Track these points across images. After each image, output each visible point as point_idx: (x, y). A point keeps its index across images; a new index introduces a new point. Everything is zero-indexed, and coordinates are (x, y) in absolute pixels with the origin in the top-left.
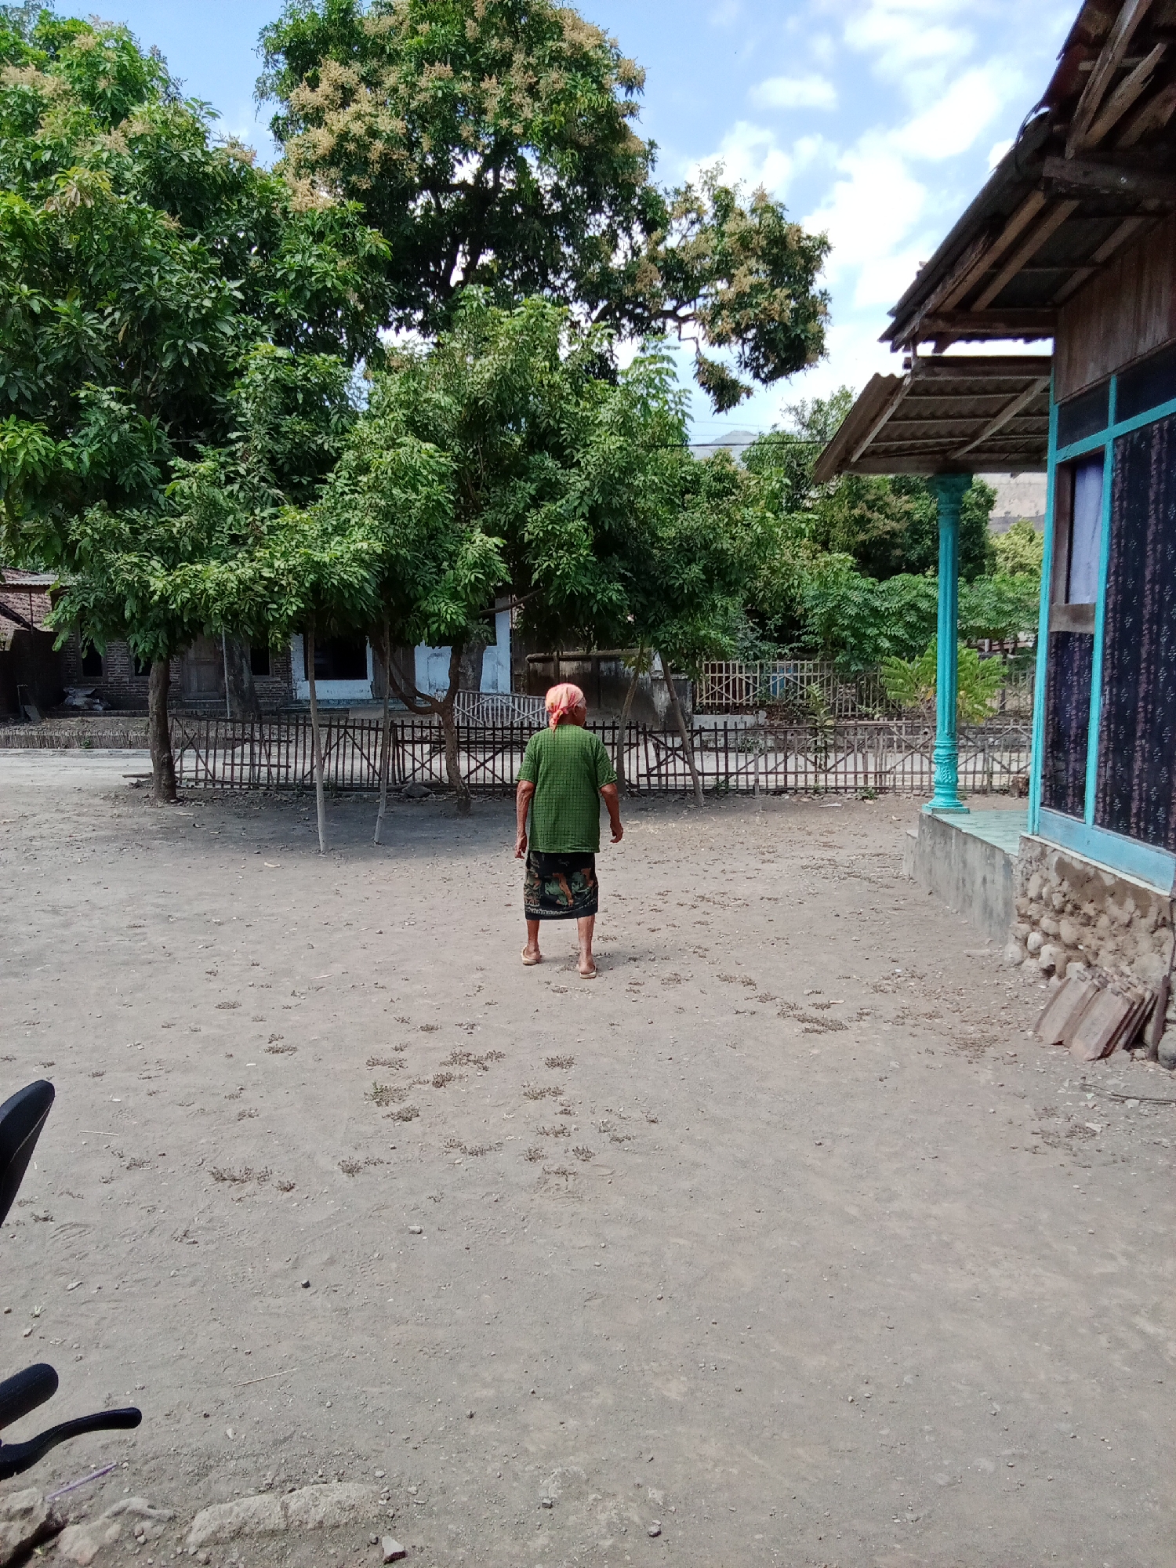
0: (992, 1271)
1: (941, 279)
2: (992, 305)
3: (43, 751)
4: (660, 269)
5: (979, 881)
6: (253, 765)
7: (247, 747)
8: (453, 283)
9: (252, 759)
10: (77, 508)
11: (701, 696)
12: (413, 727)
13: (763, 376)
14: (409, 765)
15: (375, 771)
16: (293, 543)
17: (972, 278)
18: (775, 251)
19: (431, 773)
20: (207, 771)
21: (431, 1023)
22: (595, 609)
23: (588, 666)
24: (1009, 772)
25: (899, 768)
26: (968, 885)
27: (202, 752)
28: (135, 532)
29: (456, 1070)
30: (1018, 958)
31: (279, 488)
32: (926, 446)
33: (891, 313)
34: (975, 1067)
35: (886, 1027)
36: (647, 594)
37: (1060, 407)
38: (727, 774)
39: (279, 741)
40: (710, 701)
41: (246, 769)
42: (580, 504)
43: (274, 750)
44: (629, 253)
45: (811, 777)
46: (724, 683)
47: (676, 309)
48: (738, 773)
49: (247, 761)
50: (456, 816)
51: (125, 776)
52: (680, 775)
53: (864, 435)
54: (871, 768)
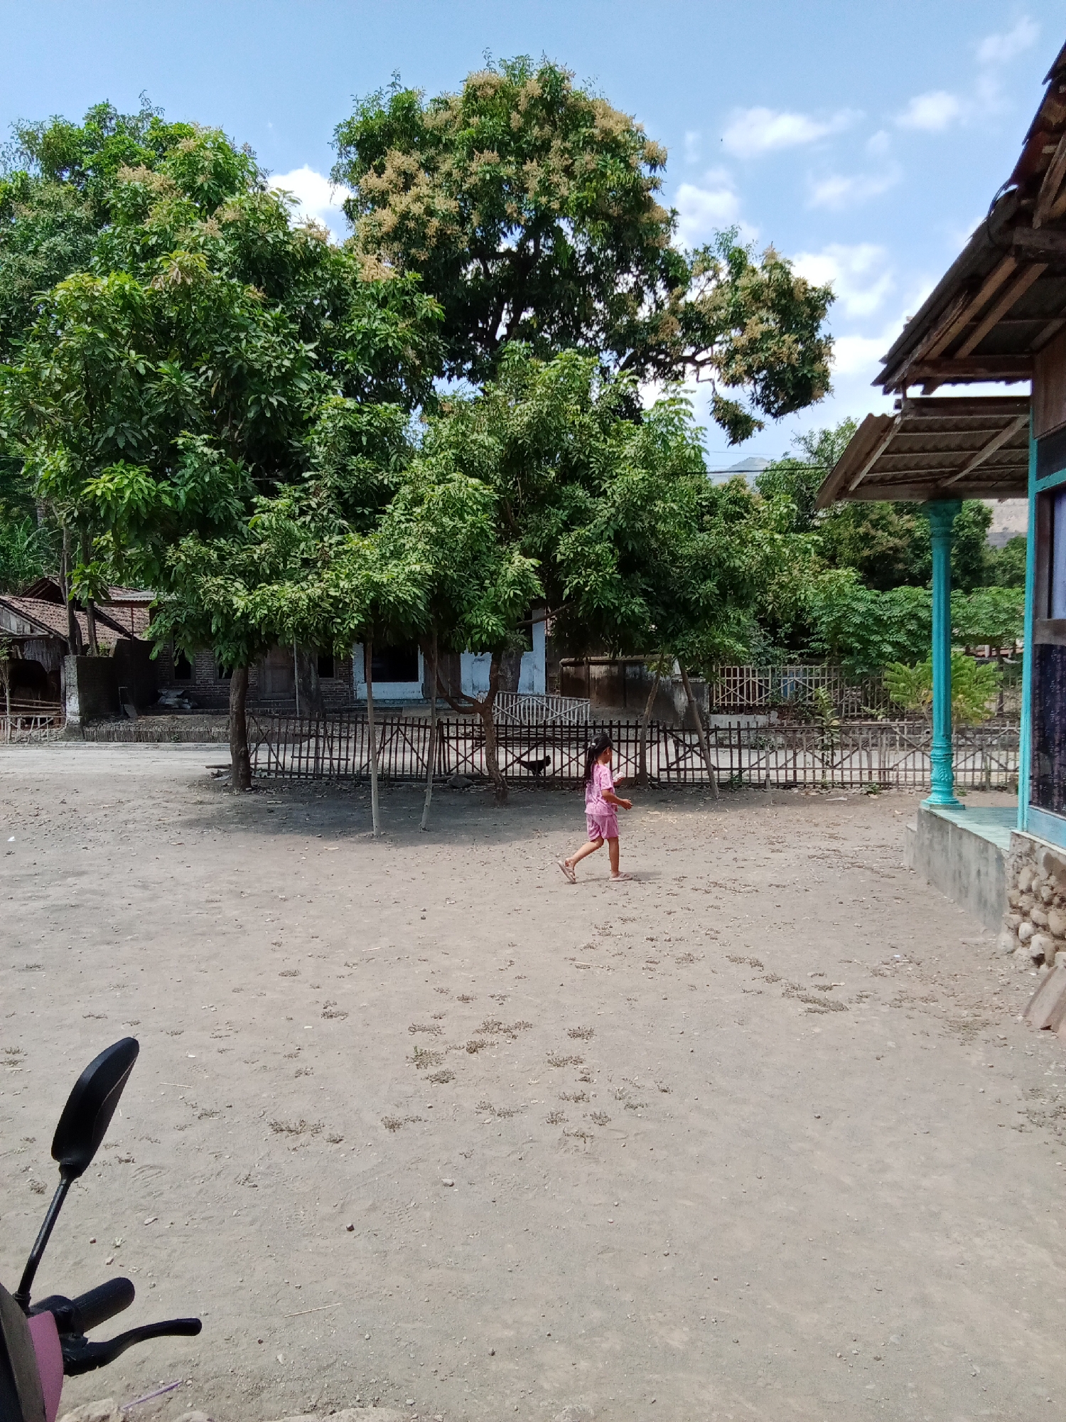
0: (977, 1240)
1: (926, 332)
2: (975, 352)
3: (138, 744)
4: (680, 320)
5: (974, 873)
6: (317, 758)
7: (313, 741)
8: (498, 337)
9: (317, 753)
10: (173, 538)
11: (717, 697)
12: (457, 725)
13: (773, 411)
14: (453, 758)
15: (423, 764)
16: (356, 566)
17: (955, 330)
18: (783, 302)
19: (473, 766)
20: (277, 763)
21: (467, 994)
22: (619, 621)
23: (615, 670)
24: (1006, 770)
25: (902, 766)
26: (964, 877)
27: (274, 746)
28: (221, 558)
29: (488, 1038)
30: (1010, 947)
31: (344, 518)
32: (918, 475)
33: (883, 360)
34: (967, 1048)
35: (885, 1009)
36: (666, 606)
37: (1039, 442)
38: (741, 770)
39: (340, 738)
40: (726, 702)
41: (311, 762)
42: (606, 528)
43: (336, 745)
44: (654, 307)
45: (819, 773)
46: (738, 685)
47: (695, 354)
48: (750, 768)
49: (312, 754)
50: (494, 805)
51: (208, 767)
52: (698, 769)
53: (861, 467)
54: (875, 765)
